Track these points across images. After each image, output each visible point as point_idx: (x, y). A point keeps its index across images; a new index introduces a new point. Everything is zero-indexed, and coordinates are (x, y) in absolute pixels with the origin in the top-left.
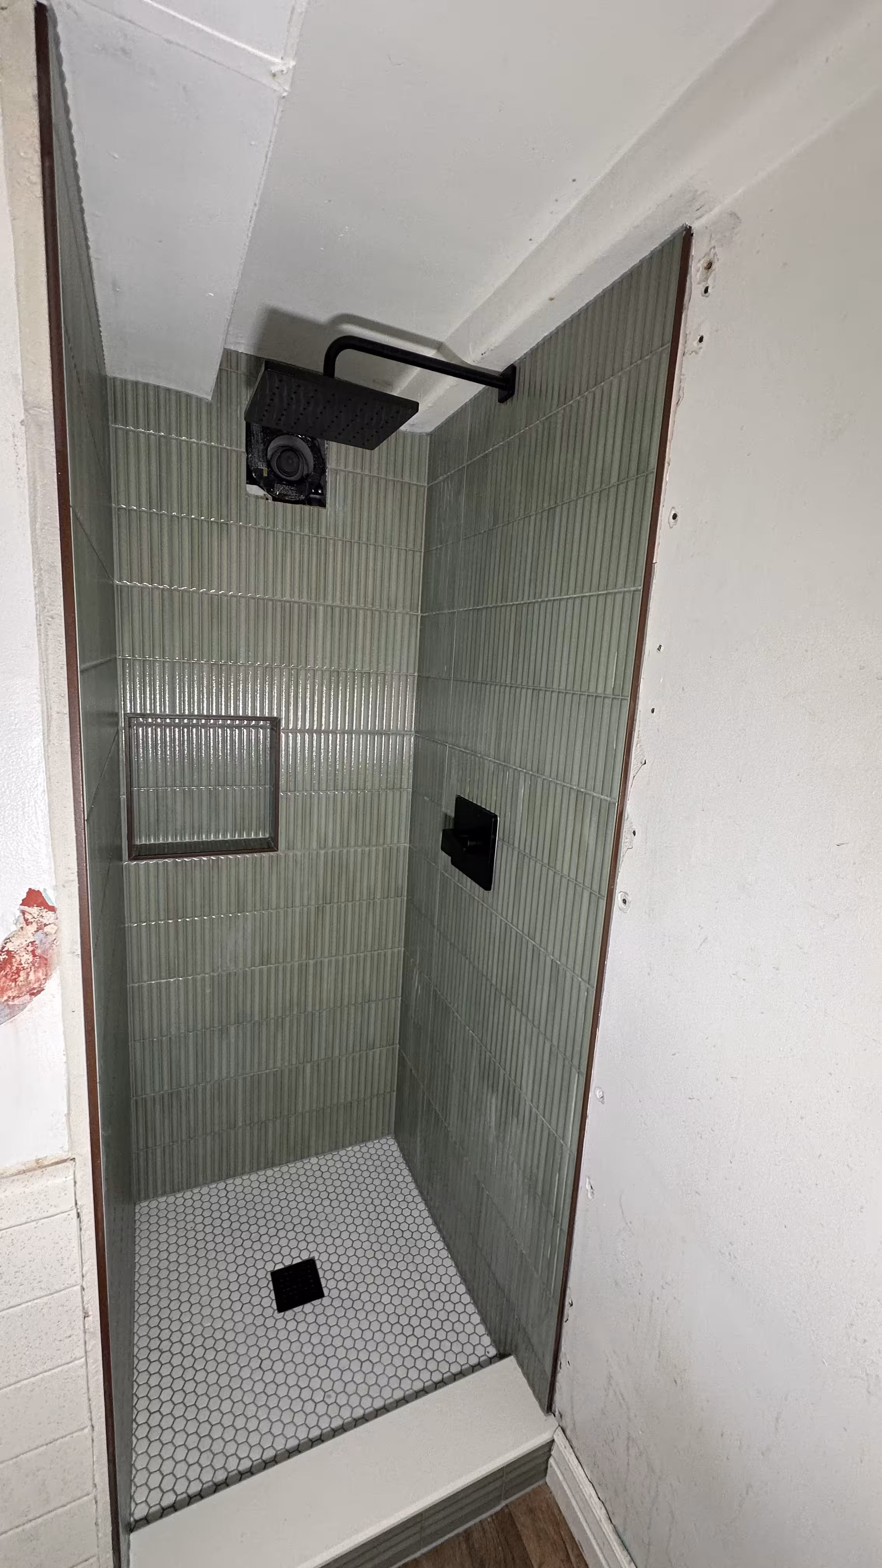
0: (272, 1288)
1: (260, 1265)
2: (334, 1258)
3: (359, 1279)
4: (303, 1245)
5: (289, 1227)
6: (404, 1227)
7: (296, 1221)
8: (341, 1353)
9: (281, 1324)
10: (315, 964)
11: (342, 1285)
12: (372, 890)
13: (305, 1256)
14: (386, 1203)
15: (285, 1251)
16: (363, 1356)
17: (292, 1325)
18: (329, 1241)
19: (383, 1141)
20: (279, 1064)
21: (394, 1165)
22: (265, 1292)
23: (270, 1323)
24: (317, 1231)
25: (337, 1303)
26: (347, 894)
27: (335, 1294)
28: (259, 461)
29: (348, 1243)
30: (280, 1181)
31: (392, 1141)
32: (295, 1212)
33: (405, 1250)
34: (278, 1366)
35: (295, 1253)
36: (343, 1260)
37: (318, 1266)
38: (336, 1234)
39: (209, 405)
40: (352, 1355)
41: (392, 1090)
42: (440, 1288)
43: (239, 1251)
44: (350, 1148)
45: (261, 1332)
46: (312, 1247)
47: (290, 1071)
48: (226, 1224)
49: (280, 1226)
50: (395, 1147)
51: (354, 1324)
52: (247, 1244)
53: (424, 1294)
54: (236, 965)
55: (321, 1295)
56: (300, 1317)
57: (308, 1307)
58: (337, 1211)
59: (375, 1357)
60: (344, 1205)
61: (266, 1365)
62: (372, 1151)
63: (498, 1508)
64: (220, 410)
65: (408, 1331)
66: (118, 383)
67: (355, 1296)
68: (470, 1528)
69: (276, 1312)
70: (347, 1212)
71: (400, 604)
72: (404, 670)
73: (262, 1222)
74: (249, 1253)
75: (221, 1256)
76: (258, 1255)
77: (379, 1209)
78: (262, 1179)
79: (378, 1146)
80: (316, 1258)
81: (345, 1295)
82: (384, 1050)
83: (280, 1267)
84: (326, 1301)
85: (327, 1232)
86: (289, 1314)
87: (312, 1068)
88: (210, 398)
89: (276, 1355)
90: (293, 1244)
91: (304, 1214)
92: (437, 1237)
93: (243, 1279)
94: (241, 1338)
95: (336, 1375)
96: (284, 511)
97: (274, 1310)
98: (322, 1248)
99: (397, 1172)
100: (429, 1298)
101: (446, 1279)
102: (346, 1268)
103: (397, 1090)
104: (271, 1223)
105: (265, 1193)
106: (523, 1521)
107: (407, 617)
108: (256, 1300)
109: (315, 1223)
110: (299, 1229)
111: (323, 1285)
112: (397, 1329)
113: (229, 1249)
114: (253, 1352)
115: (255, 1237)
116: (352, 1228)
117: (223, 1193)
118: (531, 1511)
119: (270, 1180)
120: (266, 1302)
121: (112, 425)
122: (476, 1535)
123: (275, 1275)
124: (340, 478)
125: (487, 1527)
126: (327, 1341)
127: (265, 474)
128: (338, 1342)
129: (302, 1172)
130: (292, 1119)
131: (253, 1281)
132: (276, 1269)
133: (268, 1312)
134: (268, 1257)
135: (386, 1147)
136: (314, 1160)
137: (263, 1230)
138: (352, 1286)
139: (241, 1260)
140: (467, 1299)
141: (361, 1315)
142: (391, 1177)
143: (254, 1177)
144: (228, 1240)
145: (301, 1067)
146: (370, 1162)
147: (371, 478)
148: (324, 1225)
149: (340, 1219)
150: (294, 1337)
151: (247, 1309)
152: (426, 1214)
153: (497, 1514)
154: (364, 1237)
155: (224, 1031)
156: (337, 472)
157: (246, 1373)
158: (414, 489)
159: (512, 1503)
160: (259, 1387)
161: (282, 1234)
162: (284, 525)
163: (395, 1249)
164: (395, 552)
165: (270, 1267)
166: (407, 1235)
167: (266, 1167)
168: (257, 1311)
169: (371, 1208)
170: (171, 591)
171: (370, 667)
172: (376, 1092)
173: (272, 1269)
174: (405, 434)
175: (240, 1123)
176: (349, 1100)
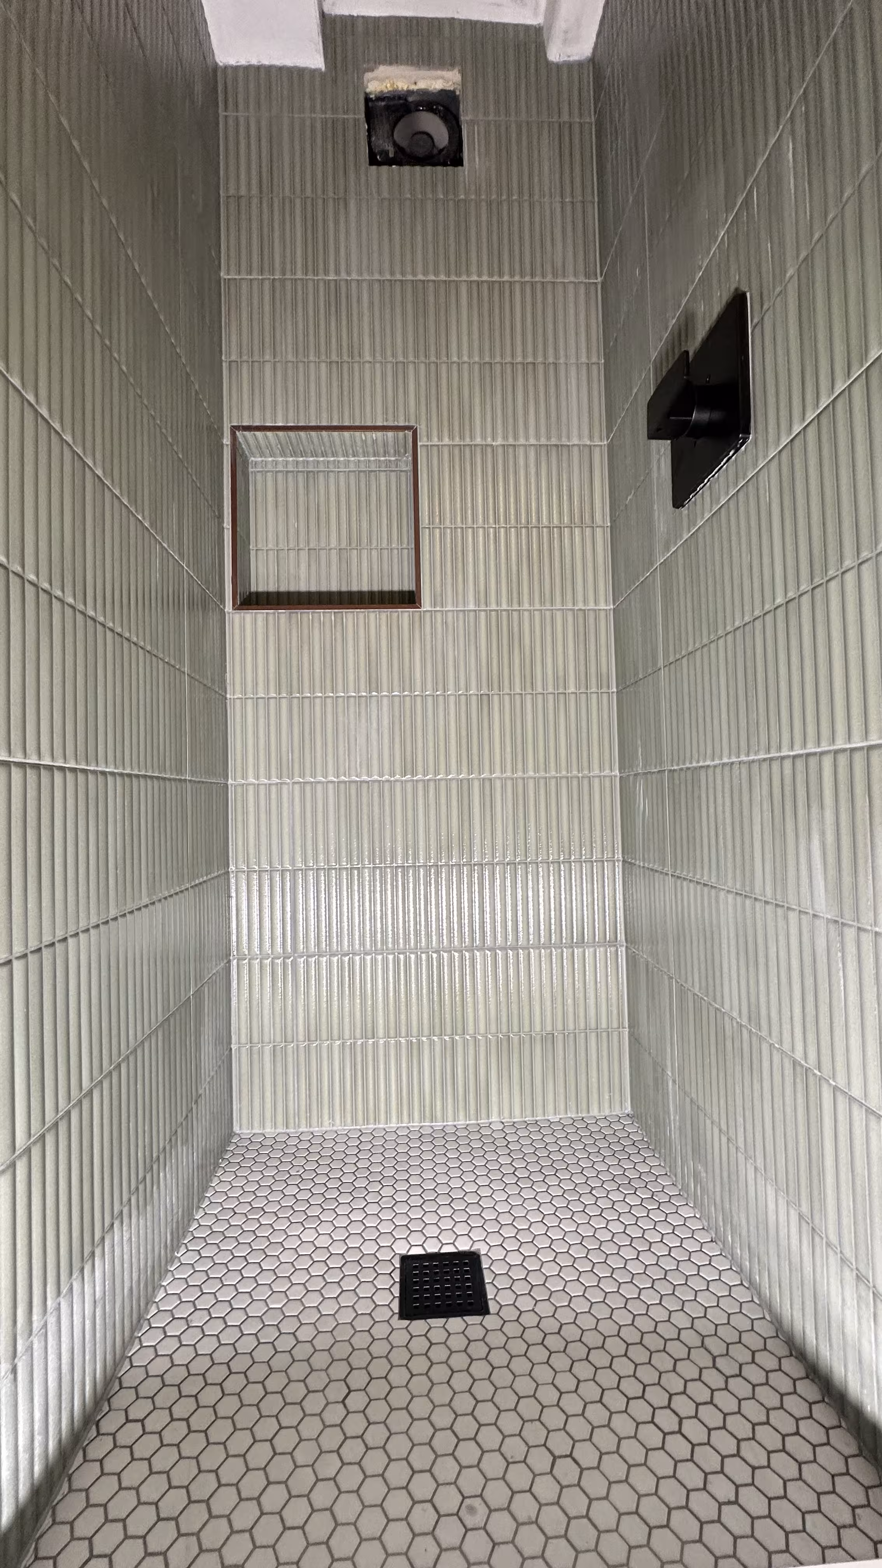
0: (397, 1279)
1: (385, 1241)
2: (514, 1259)
4: (461, 1229)
8: (510, 1423)
9: (400, 1339)
10: (482, 781)
11: (526, 1304)
12: (561, 673)
13: (464, 1246)
15: (432, 1231)
17: (419, 1346)
18: (508, 1232)
22: (384, 1282)
23: (382, 1332)
24: (489, 1215)
25: (513, 1330)
26: (523, 677)
27: (510, 1313)
28: (385, 142)
29: (543, 1242)
30: (440, 1142)
32: (456, 1183)
34: (378, 1411)
35: (446, 1238)
36: (532, 1264)
37: (485, 1265)
38: (521, 1225)
39: (322, 75)
40: (535, 1435)
41: (620, 1025)
45: (361, 1342)
46: (477, 1235)
47: (452, 960)
49: (429, 1196)
50: (633, 1128)
51: (543, 1374)
52: (373, 1210)
54: (369, 771)
55: (482, 1309)
56: (438, 1336)
57: (455, 1323)
58: (528, 1194)
59: (586, 1456)
62: (594, 1128)
64: (335, 81)
66: (229, 71)
69: (397, 1316)
71: (570, 268)
72: (584, 359)
74: (371, 1222)
75: (327, 1216)
76: (386, 1228)
78: (415, 1135)
80: (483, 1253)
83: (417, 1251)
84: (491, 1322)
85: (505, 1219)
86: (419, 1326)
88: (323, 69)
90: (446, 1224)
91: (470, 1188)
93: (353, 1256)
96: (412, 174)
97: (394, 1314)
98: (494, 1240)
99: (637, 1159)
102: (536, 1279)
103: (629, 1027)
104: (416, 1191)
105: (415, 1153)
107: (582, 291)
108: (367, 1291)
109: (487, 1203)
110: (459, 1205)
111: (490, 1297)
113: (343, 1210)
114: (338, 1372)
115: (387, 1203)
116: (551, 1221)
117: (354, 1142)
119: (426, 1139)
120: (383, 1298)
121: (222, 113)
123: (407, 1260)
124: (479, 130)
127: (391, 155)
129: (475, 1135)
130: (459, 1042)
131: (369, 1262)
132: (410, 1253)
133: (383, 1315)
134: (401, 1234)
135: (617, 1126)
137: (401, 1197)
139: (356, 1229)
141: (560, 1362)
146: (588, 1141)
147: (519, 123)
148: (502, 1208)
150: (419, 1365)
156: (474, 122)
157: (314, 1404)
158: (577, 128)
160: (331, 1439)
161: (430, 1207)
162: (413, 191)
164: (558, 206)
165: (402, 1249)
168: (365, 1307)
170: (283, 281)
171: (535, 355)
172: (593, 1025)
173: (404, 1252)
174: (559, 66)
175: (381, 1032)
176: (549, 1028)
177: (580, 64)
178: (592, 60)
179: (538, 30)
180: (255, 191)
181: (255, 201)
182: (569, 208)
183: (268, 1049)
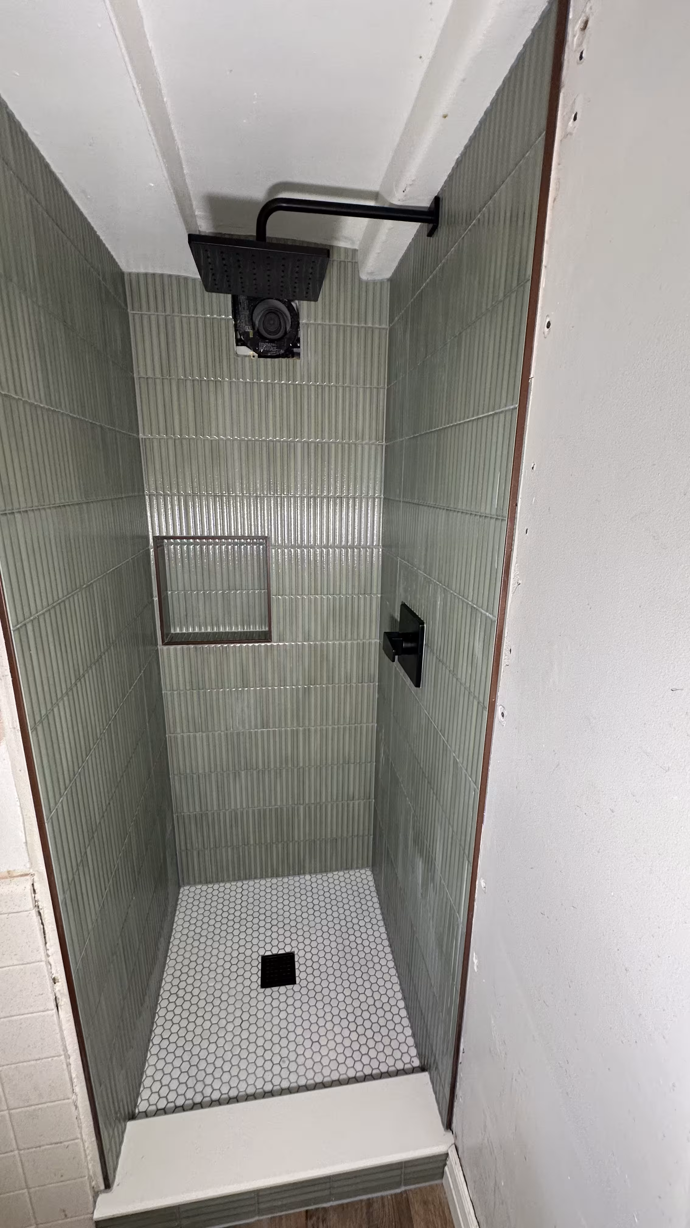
0: (260, 968)
1: (255, 949)
2: (308, 956)
3: (324, 976)
4: (288, 941)
5: (281, 925)
6: (366, 943)
7: (287, 921)
8: (299, 1031)
9: (261, 997)
10: (304, 730)
11: (310, 978)
12: (349, 673)
13: (288, 950)
14: (355, 921)
15: (275, 942)
16: (315, 1037)
17: (268, 1000)
18: (307, 942)
19: (363, 871)
20: (279, 803)
21: (367, 892)
22: (255, 970)
23: (254, 994)
24: (300, 932)
25: (304, 991)
26: (328, 677)
27: (304, 983)
28: (246, 325)
29: (321, 947)
30: (280, 889)
31: (369, 873)
32: (287, 914)
33: (363, 962)
34: (253, 1029)
35: (281, 945)
36: (315, 958)
37: (296, 960)
38: (313, 937)
40: (307, 1035)
41: (369, 834)
42: (385, 999)
43: (243, 936)
44: (336, 873)
45: (246, 999)
46: (294, 944)
47: (288, 810)
48: (238, 914)
49: (275, 922)
50: (371, 878)
51: (313, 1010)
52: (249, 931)
53: (370, 1001)
54: (244, 727)
55: (294, 982)
56: (275, 995)
57: (282, 989)
58: (318, 920)
59: (323, 1041)
60: (324, 916)
61: (245, 1025)
62: (353, 878)
63: (398, 1191)
65: (353, 1027)
66: (133, 277)
67: (318, 988)
68: (373, 1198)
69: (260, 987)
70: (324, 922)
71: (367, 437)
72: (371, 494)
73: (262, 917)
74: (249, 939)
75: (230, 937)
76: (255, 941)
77: (350, 925)
78: (268, 885)
79: (358, 874)
80: (296, 953)
81: (311, 986)
82: (362, 803)
83: (268, 953)
84: (296, 987)
85: (307, 935)
86: (268, 991)
87: (305, 809)
89: (253, 1020)
90: (281, 938)
91: (293, 917)
92: (390, 957)
93: (241, 957)
94: (232, 1000)
95: (292, 1046)
96: (266, 365)
98: (301, 946)
99: (368, 898)
100: (374, 1004)
101: (390, 993)
102: (316, 966)
103: (373, 835)
104: (269, 920)
105: (268, 896)
106: (417, 1208)
107: (373, 447)
108: (247, 975)
109: (299, 926)
110: (287, 927)
111: (297, 975)
112: (344, 1023)
113: (236, 932)
114: (238, 1013)
115: (255, 927)
116: (326, 935)
117: (240, 890)
118: (425, 1203)
119: (274, 887)
120: (254, 978)
121: (130, 312)
122: (376, 1206)
123: (264, 958)
124: (311, 331)
125: (386, 1203)
126: (291, 1018)
127: (251, 336)
128: (298, 1021)
129: (297, 884)
130: (291, 844)
131: (248, 960)
132: (266, 954)
133: (254, 986)
134: (262, 944)
135: (364, 876)
136: (308, 877)
137: (262, 924)
138: (317, 981)
139: (242, 942)
140: (404, 1013)
141: (320, 1005)
142: (363, 901)
143: (263, 882)
144: (237, 926)
145: (296, 808)
146: (349, 886)
147: (338, 327)
148: (306, 928)
149: (318, 926)
150: (268, 1009)
151: (240, 980)
152: (384, 936)
153: (396, 1195)
154: (334, 945)
155: (237, 774)
156: (308, 325)
157: (230, 1027)
158: (376, 332)
159: (411, 1190)
160: (237, 1040)
161: (275, 929)
162: (266, 378)
163: (356, 959)
164: (361, 390)
165: (262, 952)
166: (367, 950)
167: (272, 876)
168: (247, 983)
169: (343, 923)
170: (181, 440)
171: (342, 492)
172: (356, 834)
173: (263, 954)
174: (367, 283)
175: (252, 842)
176: (334, 836)
177: (382, 282)
178: (391, 280)
179: (355, 251)
180: (158, 375)
181: (158, 381)
182: (368, 391)
183: (195, 853)
